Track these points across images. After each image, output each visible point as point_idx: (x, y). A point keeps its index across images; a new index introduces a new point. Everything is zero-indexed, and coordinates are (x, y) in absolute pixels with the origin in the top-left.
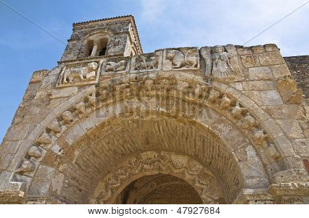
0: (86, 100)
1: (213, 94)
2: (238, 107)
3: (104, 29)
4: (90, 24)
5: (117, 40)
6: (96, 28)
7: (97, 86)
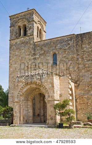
0: (24, 85)
1: (42, 85)
2: (45, 88)
3: (23, 18)
4: (17, 16)
5: (30, 26)
6: (20, 18)
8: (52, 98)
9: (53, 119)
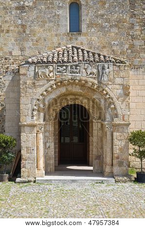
0: (51, 87)
1: (100, 89)
2: (108, 96)
7: (55, 80)
8: (123, 120)
9: (124, 164)
